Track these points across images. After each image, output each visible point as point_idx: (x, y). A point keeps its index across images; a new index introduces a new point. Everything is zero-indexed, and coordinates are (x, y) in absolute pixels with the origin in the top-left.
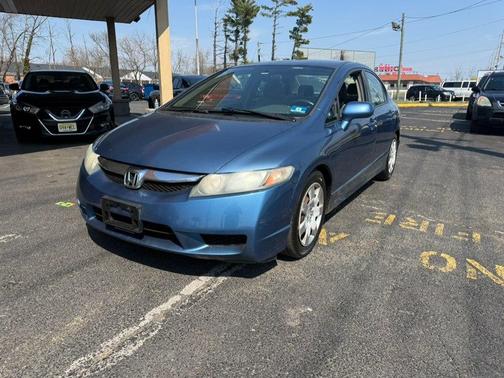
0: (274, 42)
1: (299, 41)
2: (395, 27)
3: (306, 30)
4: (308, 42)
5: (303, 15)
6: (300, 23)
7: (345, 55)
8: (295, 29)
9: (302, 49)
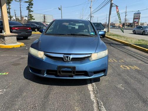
0: (21, 10)
1: (30, 11)
2: (60, 9)
3: (32, 7)
4: (33, 11)
5: (30, 3)
6: (29, 5)
7: (45, 16)
8: (28, 7)
9: (31, 13)
